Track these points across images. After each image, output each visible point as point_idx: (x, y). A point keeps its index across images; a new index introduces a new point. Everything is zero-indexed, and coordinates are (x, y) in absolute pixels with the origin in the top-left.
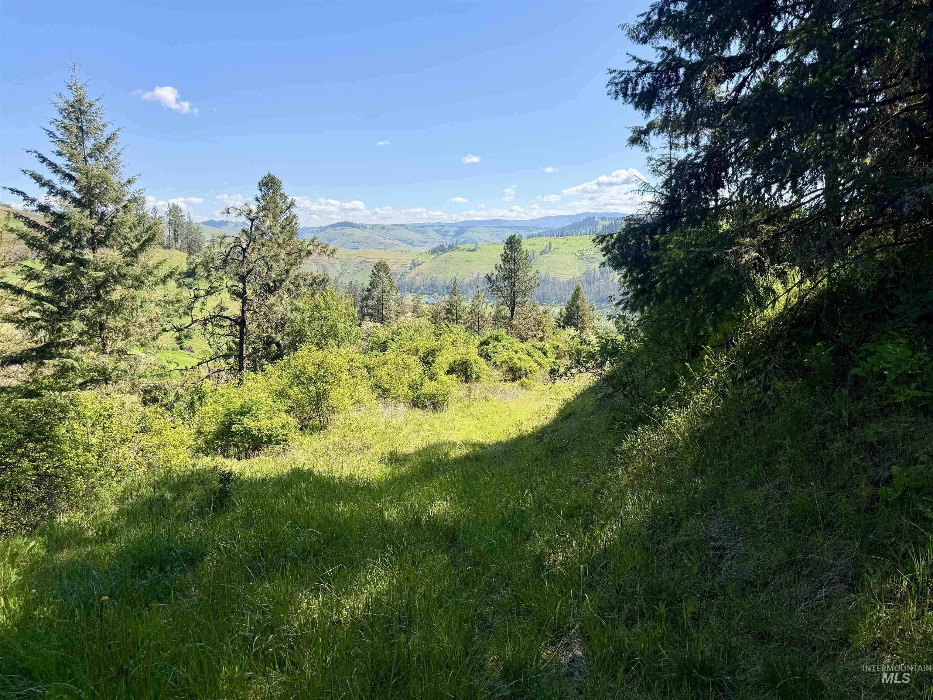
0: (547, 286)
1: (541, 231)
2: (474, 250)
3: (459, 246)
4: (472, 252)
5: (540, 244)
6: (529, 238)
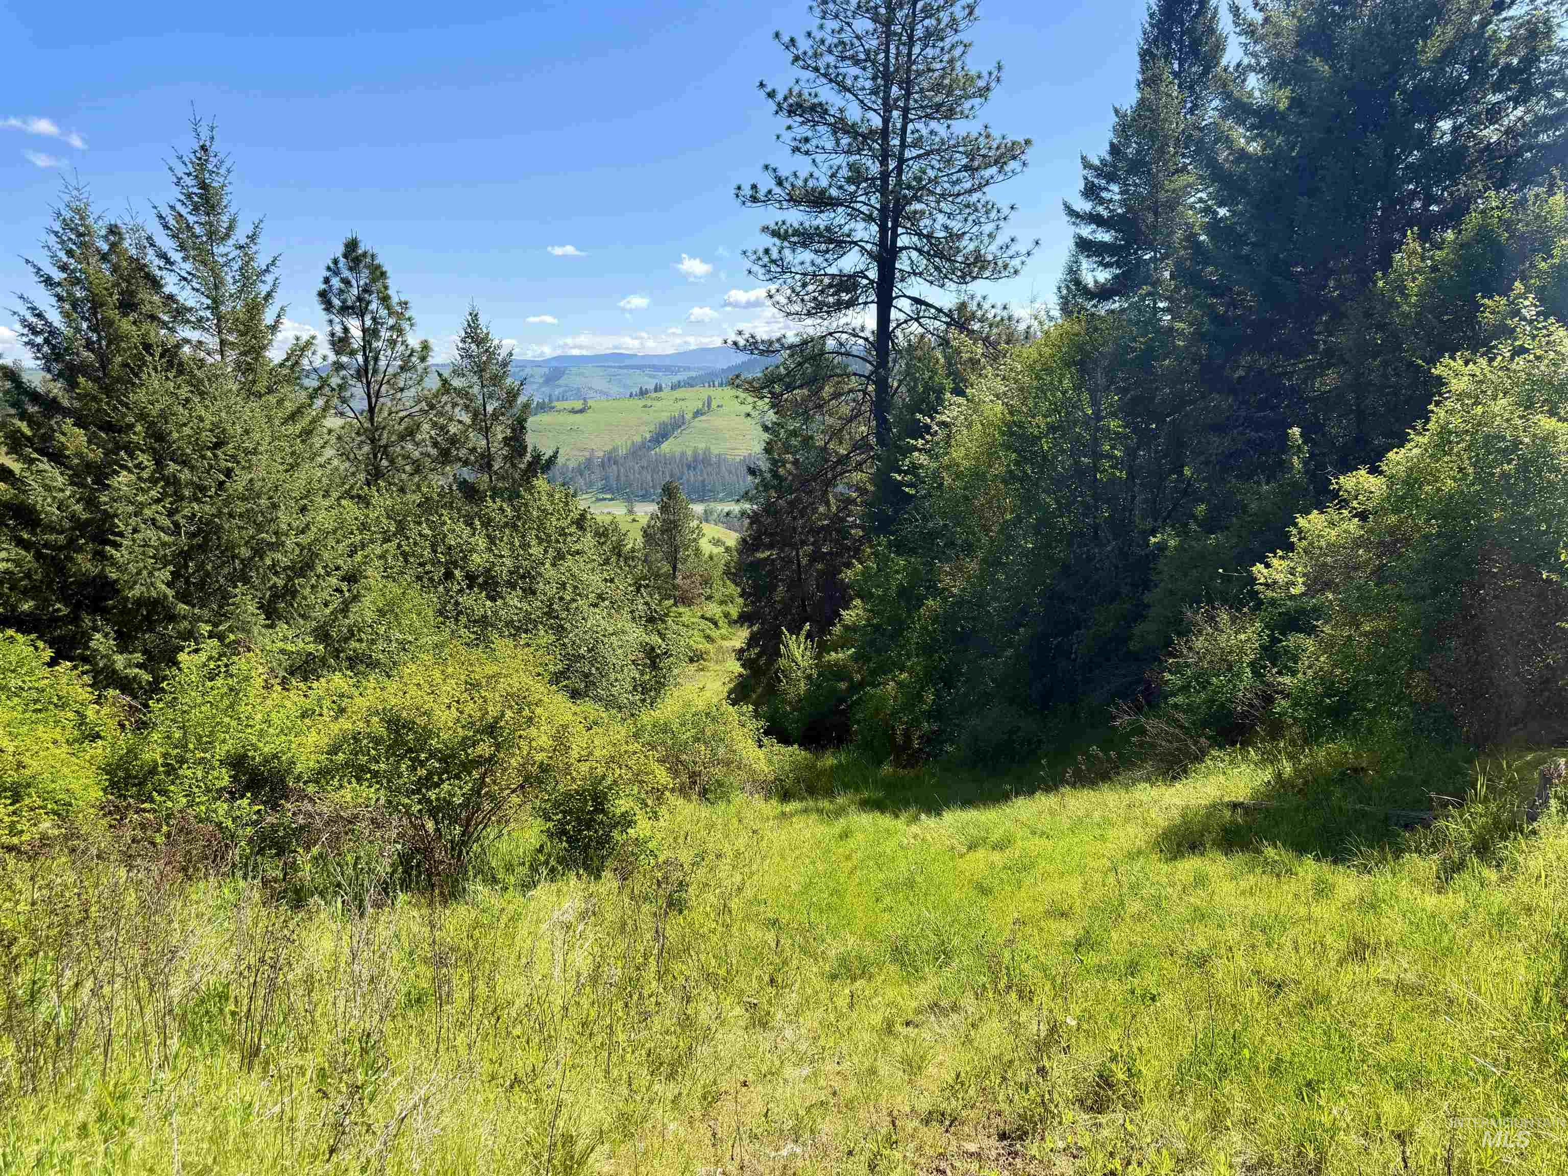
0: (709, 469)
1: (693, 374)
2: (581, 411)
3: (555, 404)
4: (578, 416)
5: (693, 399)
6: (673, 388)
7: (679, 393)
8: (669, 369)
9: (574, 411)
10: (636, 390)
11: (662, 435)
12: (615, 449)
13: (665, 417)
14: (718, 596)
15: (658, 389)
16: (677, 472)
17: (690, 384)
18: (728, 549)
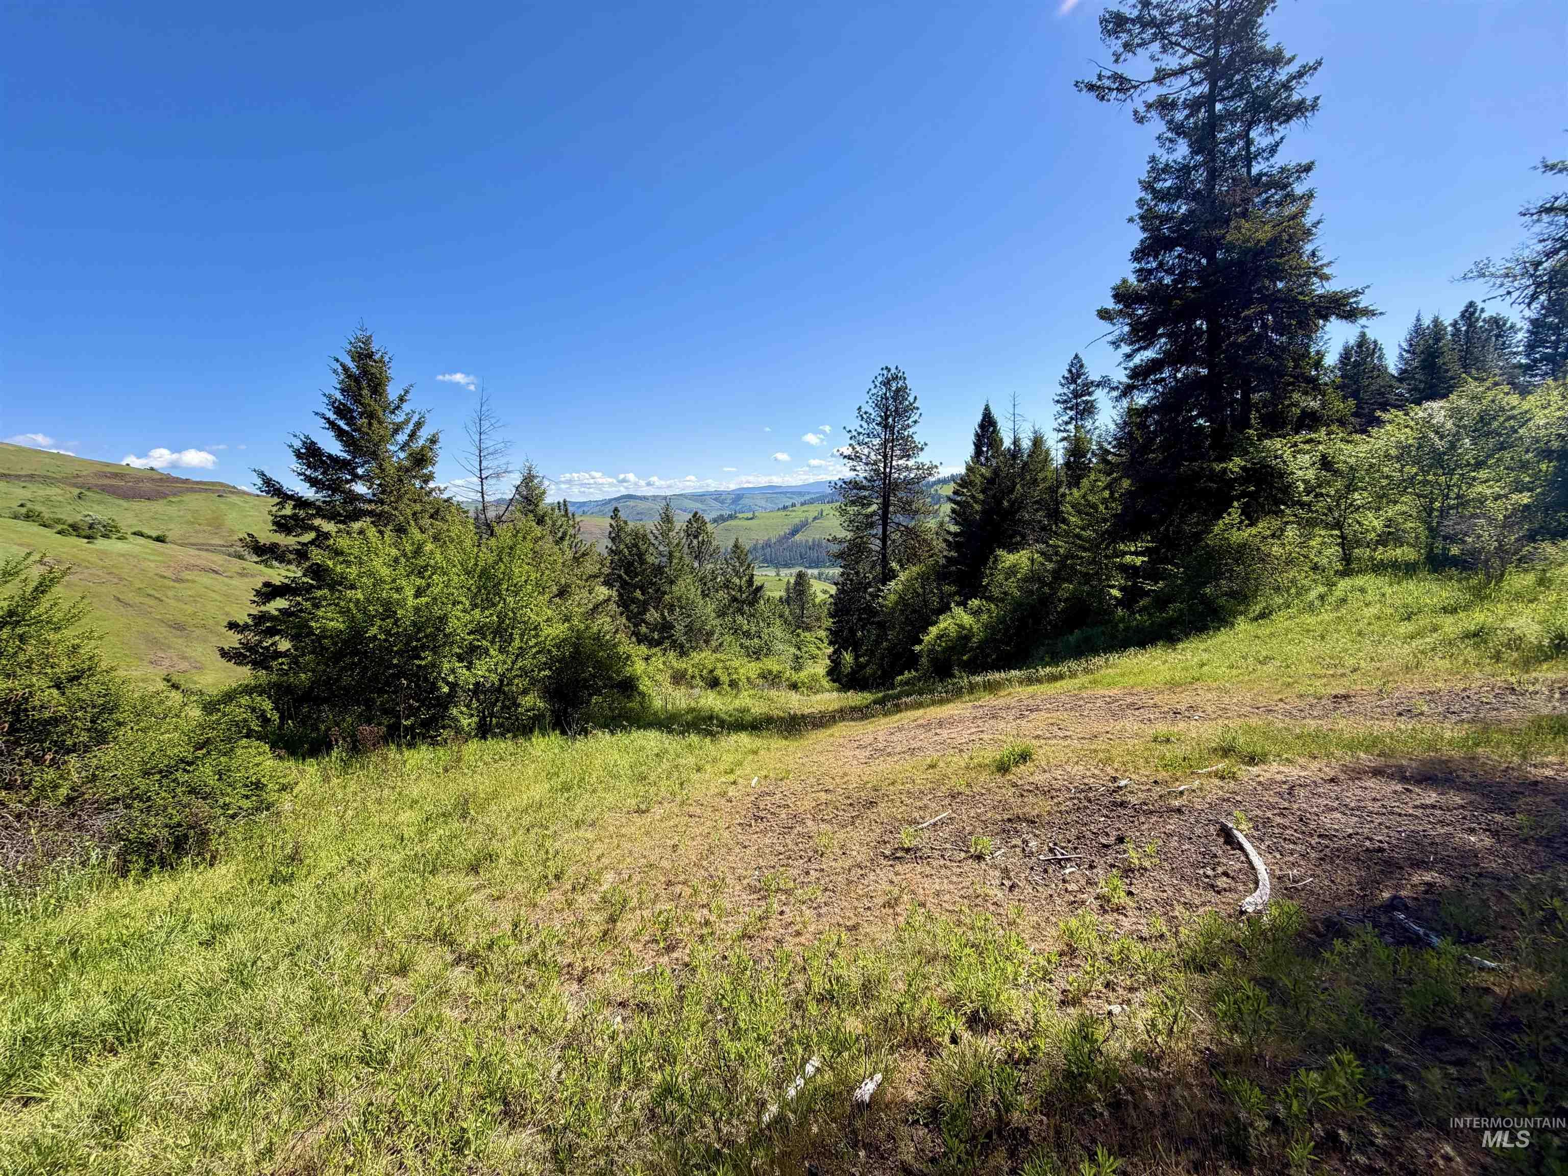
1: (813, 496)
3: (738, 514)
5: (813, 511)
6: (802, 504)
7: (805, 508)
8: (800, 494)
9: (748, 519)
10: (781, 506)
11: (794, 532)
12: (769, 539)
13: (797, 521)
14: (824, 626)
15: (793, 505)
16: (803, 551)
17: (811, 502)
18: (831, 596)
